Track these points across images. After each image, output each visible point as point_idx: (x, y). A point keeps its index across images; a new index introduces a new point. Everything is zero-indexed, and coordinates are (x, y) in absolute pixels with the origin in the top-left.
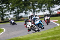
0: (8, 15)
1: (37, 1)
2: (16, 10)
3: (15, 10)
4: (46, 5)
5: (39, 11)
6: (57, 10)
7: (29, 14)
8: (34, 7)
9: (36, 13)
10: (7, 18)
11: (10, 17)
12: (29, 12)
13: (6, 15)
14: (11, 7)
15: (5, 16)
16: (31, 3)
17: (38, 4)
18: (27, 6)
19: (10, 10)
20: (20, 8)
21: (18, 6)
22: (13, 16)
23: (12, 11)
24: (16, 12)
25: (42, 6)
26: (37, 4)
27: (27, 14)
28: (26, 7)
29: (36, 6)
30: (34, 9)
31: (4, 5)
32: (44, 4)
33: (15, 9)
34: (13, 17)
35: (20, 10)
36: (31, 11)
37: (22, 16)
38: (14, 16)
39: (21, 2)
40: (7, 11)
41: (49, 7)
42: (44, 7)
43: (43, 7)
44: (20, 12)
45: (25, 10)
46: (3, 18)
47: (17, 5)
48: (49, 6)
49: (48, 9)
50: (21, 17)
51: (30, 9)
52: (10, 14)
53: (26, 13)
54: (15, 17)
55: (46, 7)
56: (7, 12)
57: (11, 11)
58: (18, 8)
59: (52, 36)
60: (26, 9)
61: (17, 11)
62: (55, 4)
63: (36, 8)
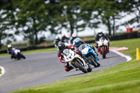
0: (11, 35)
2: (30, 24)
3: (28, 23)
4: (100, 13)
6: (126, 24)
7: (60, 33)
8: (71, 17)
9: (78, 31)
11: (15, 40)
12: (60, 29)
13: (6, 35)
14: (19, 17)
15: (4, 38)
16: (65, 7)
17: (82, 11)
18: (56, 16)
19: (16, 24)
20: (38, 20)
21: (35, 15)
22: (23, 37)
23: (21, 26)
24: (29, 28)
25: (90, 14)
26: (79, 11)
27: (56, 34)
28: (54, 17)
29: (76, 14)
30: (72, 22)
32: (95, 10)
33: (27, 21)
34: (24, 40)
35: (39, 24)
36: (65, 26)
37: (44, 38)
38: (25, 37)
39: (43, 6)
40: (10, 27)
41: (108, 18)
42: (96, 16)
43: (93, 16)
44: (40, 30)
45: (50, 24)
47: (32, 12)
48: (106, 15)
50: (42, 40)
51: (62, 23)
52: (17, 33)
53: (52, 31)
54: (27, 41)
55: (99, 17)
56: (8, 29)
57: (17, 27)
58: (34, 20)
59: (115, 85)
60: (52, 22)
61: (31, 26)
62: (121, 10)
63: (76, 20)
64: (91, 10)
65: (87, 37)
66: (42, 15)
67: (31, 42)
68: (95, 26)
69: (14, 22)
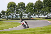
0: (24, 16)
1: (41, 10)
2: (29, 13)
4: (46, 12)
5: (42, 15)
9: (40, 16)
10: (24, 17)
13: (23, 16)
16: (38, 10)
17: (42, 11)
29: (40, 12)
30: (39, 14)
31: (23, 10)
35: (31, 14)
36: (37, 15)
39: (32, 9)
41: (48, 14)
42: (45, 13)
45: (34, 14)
46: (21, 17)
47: (30, 11)
49: (47, 15)
52: (26, 15)
53: (34, 16)
64: (44, 11)
65: (42, 18)
66: (32, 12)
67: (29, 18)
68: (45, 15)
69: (25, 13)
